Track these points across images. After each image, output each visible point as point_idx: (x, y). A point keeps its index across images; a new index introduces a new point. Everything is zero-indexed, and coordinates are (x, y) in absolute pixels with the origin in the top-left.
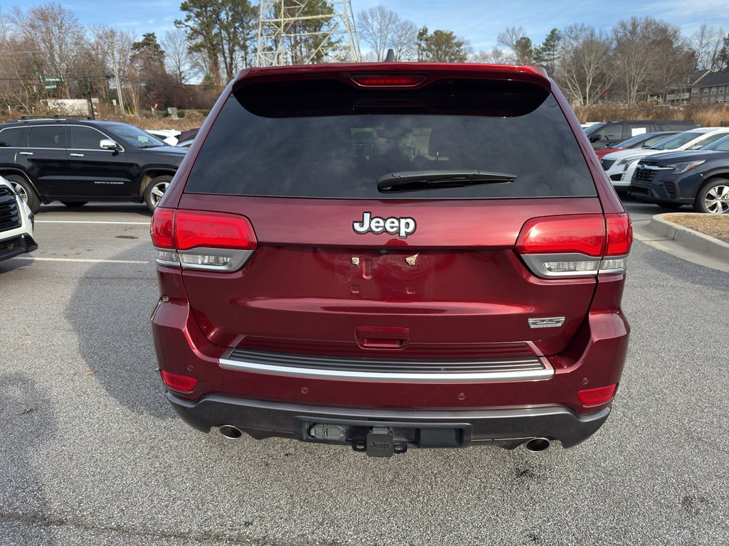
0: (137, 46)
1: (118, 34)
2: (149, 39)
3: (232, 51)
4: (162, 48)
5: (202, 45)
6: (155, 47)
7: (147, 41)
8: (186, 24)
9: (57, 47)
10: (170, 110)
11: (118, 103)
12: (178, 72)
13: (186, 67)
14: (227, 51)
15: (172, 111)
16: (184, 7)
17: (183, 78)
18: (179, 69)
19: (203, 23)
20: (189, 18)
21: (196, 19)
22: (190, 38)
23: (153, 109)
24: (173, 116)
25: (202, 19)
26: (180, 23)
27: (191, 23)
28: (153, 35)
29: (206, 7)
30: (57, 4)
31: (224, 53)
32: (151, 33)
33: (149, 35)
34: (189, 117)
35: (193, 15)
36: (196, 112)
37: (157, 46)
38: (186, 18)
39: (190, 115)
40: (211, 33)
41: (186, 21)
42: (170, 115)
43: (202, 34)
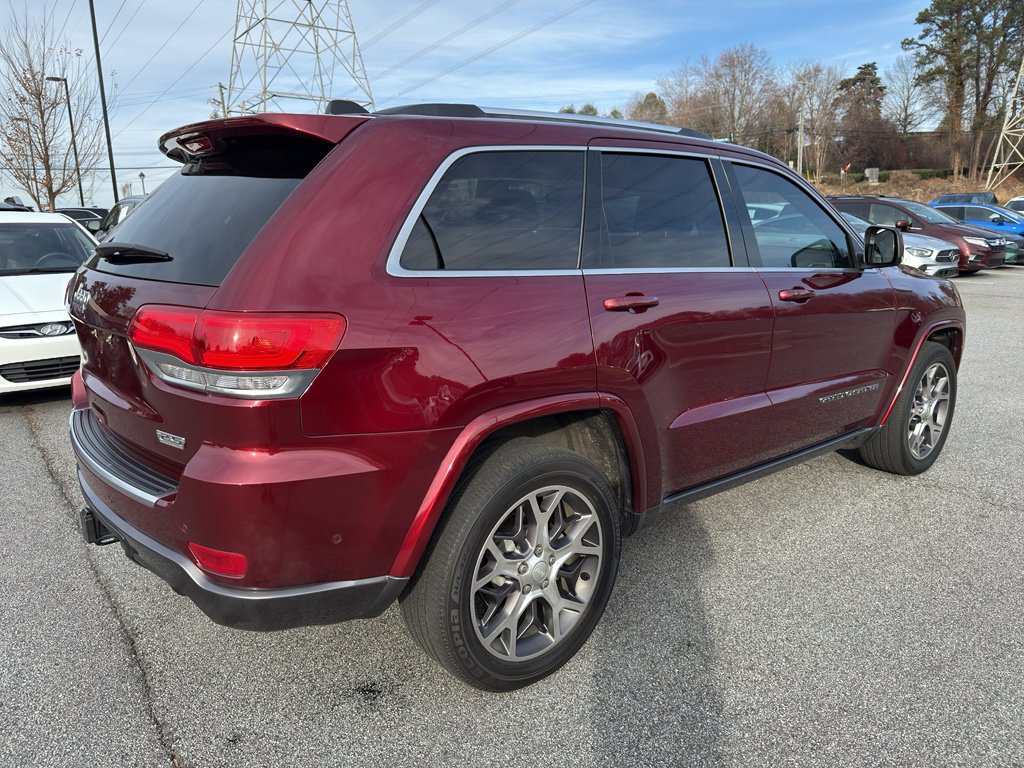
0: (845, 84)
1: (825, 72)
2: (867, 72)
3: (992, 74)
4: (884, 82)
5: (940, 71)
6: (872, 82)
7: (861, 76)
8: (920, 42)
9: (738, 98)
10: (867, 172)
11: (795, 165)
12: (903, 116)
13: (916, 107)
14: (983, 75)
15: (872, 174)
16: (923, 18)
17: (910, 123)
18: (906, 109)
19: (950, 36)
20: (927, 32)
21: (939, 33)
22: (921, 63)
23: (843, 172)
24: (870, 181)
25: (948, 31)
26: (911, 42)
27: (928, 41)
28: (873, 66)
29: (959, 12)
30: (749, 44)
31: (977, 80)
32: (871, 62)
33: (868, 66)
34: (896, 182)
35: (935, 27)
36: (908, 173)
37: (876, 81)
38: (922, 33)
39: (898, 178)
40: (960, 50)
41: (921, 38)
42: (867, 179)
43: (943, 54)
